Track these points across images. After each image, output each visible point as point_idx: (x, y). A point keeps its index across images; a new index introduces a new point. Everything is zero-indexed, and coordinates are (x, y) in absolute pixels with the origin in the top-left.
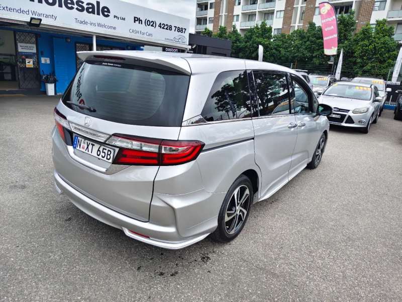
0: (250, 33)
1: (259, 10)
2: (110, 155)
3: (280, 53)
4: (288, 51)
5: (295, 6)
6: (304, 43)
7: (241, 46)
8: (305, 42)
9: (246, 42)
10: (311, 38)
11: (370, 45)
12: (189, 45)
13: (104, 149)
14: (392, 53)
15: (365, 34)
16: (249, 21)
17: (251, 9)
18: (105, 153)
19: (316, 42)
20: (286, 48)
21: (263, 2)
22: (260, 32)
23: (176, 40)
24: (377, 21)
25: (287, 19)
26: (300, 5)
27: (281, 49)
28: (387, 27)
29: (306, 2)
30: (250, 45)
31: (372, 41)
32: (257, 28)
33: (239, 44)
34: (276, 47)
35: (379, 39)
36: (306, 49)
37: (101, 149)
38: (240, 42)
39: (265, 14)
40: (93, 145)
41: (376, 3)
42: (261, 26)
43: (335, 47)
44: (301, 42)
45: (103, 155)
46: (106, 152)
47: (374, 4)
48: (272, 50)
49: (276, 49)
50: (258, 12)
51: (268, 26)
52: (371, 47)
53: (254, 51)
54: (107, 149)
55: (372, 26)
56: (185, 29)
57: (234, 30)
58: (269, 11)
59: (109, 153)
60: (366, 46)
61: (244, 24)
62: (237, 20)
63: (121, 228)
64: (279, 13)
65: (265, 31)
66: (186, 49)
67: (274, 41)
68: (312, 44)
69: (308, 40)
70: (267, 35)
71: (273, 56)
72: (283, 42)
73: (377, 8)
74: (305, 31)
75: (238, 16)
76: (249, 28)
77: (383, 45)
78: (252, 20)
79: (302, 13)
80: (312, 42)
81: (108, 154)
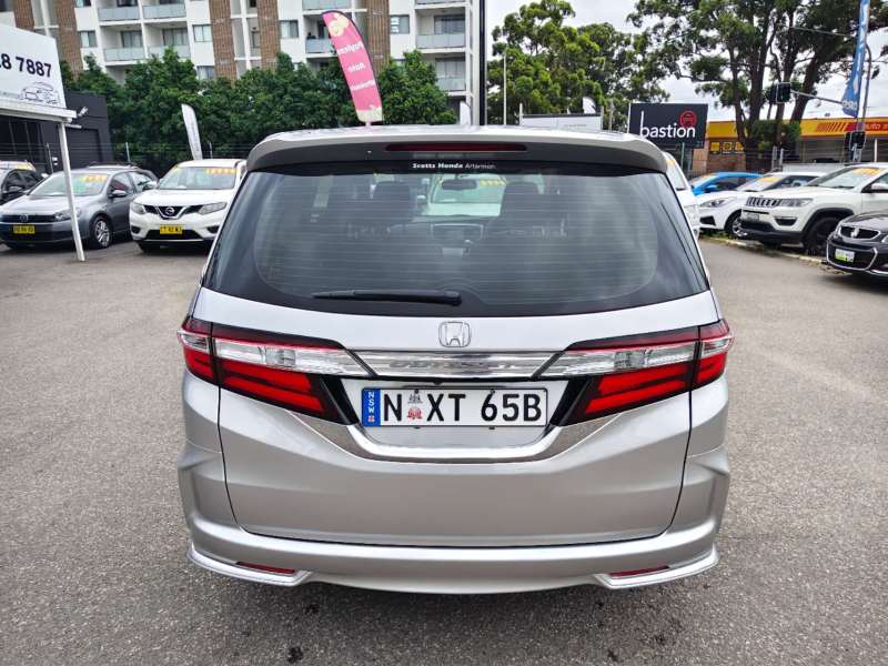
0: (141, 77)
1: (147, 21)
2: (535, 407)
3: (228, 121)
4: (245, 118)
5: (232, 17)
6: (277, 99)
7: (124, 109)
8: (281, 97)
9: (136, 98)
10: (290, 88)
11: (405, 99)
12: (69, 107)
13: (506, 397)
14: (442, 114)
15: (391, 80)
16: (124, 46)
17: (123, 17)
18: (515, 407)
19: (303, 97)
20: (240, 111)
21: (152, 3)
22: (168, 74)
23: (29, 96)
24: (405, 54)
25: (223, 44)
26: (243, 15)
27: (229, 113)
28: (425, 65)
29: (254, 9)
30: (150, 105)
31: (408, 93)
32: (154, 62)
33: (117, 104)
34: (215, 108)
35: (417, 89)
36: (286, 111)
37: (497, 400)
38: (119, 98)
39: (164, 31)
40: (457, 398)
41: (393, 19)
42: (164, 58)
43: (377, 106)
44: (270, 96)
45: (510, 412)
46: (520, 402)
47: (389, 21)
48: (207, 115)
49: (215, 112)
50: (146, 24)
51: (184, 60)
52: (407, 104)
53: (165, 119)
54: (522, 393)
55: (399, 64)
56: (49, 66)
57: (92, 70)
58: (172, 24)
59: (532, 401)
60: (399, 103)
61: (113, 53)
62: (93, 44)
63: (592, 582)
64: (198, 30)
65: (181, 73)
66: (63, 118)
67: (205, 94)
68: (297, 100)
69: (286, 92)
70: (187, 80)
71: (215, 130)
72: (228, 96)
73: (395, 29)
74: (274, 73)
75: (90, 33)
76: (135, 63)
77: (426, 101)
78: (132, 45)
79: (253, 33)
80: (294, 96)
81: (527, 407)
